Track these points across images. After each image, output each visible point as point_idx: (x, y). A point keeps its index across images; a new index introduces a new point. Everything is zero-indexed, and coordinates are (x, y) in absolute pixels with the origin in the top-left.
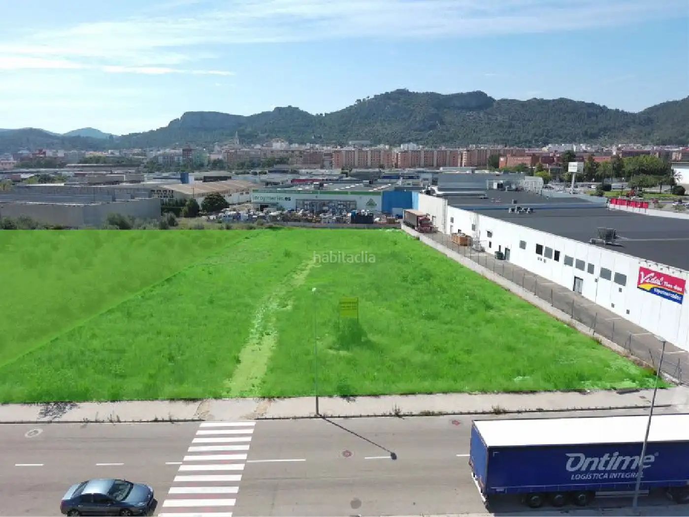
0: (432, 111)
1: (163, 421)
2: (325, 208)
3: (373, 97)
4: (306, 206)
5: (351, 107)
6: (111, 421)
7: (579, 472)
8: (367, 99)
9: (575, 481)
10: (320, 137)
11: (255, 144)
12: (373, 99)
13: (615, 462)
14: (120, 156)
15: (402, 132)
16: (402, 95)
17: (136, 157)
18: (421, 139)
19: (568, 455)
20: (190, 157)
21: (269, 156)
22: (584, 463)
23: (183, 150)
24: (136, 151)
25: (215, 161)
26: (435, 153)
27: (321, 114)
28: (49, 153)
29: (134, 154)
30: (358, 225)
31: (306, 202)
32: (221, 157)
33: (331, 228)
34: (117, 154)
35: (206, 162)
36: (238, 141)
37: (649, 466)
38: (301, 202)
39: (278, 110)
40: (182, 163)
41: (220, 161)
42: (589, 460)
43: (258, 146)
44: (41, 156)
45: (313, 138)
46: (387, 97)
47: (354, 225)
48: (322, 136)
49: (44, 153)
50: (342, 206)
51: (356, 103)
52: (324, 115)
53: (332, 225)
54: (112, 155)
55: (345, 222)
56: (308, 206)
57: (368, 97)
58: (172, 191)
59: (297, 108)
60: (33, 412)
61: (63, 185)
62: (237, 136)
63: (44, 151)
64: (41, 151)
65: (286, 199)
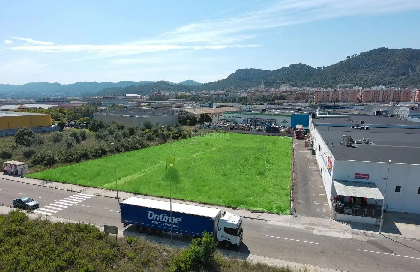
0: (407, 62)
1: (69, 191)
2: (259, 123)
3: (359, 54)
4: (248, 122)
5: (343, 61)
6: (56, 188)
7: (153, 220)
8: (354, 56)
9: (152, 224)
10: (318, 83)
11: (271, 87)
12: (359, 56)
13: (166, 218)
14: (196, 95)
15: (379, 78)
16: (383, 51)
17: (204, 95)
18: (394, 83)
19: (148, 211)
20: (229, 95)
21: (274, 94)
22: (154, 216)
23: (226, 91)
24: (205, 92)
25: (242, 97)
26: (403, 92)
27: (321, 68)
28: (163, 93)
29: (203, 94)
30: (270, 133)
31: (249, 120)
32: (246, 95)
33: (253, 134)
34: (194, 93)
35: (237, 98)
36: (263, 86)
37: (179, 223)
38: (246, 119)
39: (293, 66)
40: (224, 98)
41: (245, 97)
42: (156, 215)
43: (272, 89)
44: (159, 95)
45: (313, 83)
46: (370, 53)
47: (267, 133)
48: (319, 82)
49: (160, 93)
50: (268, 122)
51: (347, 59)
52: (322, 68)
53: (255, 132)
54: (191, 95)
55: (262, 131)
56: (250, 122)
57: (356, 54)
58: (188, 112)
59: (305, 64)
60: (38, 182)
61: (145, 108)
62: (263, 83)
63: (160, 92)
64: (159, 92)
65: (239, 117)
